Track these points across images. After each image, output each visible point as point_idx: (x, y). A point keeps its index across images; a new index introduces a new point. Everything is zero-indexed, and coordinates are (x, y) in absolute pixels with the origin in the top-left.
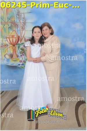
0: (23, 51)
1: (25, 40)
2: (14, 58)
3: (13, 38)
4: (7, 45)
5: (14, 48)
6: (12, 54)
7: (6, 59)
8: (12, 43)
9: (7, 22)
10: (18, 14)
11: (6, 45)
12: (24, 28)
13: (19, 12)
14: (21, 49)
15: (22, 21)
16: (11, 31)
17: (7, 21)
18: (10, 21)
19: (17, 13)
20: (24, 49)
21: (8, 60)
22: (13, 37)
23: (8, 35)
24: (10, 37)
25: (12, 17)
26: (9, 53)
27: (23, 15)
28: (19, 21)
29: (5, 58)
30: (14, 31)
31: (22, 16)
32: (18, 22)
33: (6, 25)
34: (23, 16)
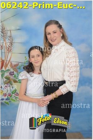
0: (9, 81)
1: (12, 66)
12: (11, 50)
13: (3, 29)
14: (6, 78)
15: (7, 41)
20: (10, 78)
27: (9, 32)
28: (4, 40)
34: (9, 34)
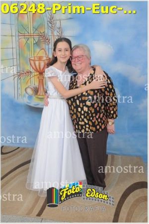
2: (39, 95)
3: (41, 62)
4: (31, 72)
5: (41, 77)
6: (36, 87)
7: (27, 95)
8: (39, 70)
9: (32, 34)
10: (51, 21)
11: (28, 72)
13: (52, 18)
15: (56, 33)
16: (38, 50)
17: (32, 32)
18: (37, 32)
19: (49, 20)
21: (30, 97)
22: (40, 59)
23: (33, 56)
24: (36, 59)
25: (41, 26)
26: (33, 85)
27: (58, 22)
28: (52, 33)
29: (26, 93)
30: (43, 49)
31: (57, 24)
32: (50, 34)
33: (30, 39)
